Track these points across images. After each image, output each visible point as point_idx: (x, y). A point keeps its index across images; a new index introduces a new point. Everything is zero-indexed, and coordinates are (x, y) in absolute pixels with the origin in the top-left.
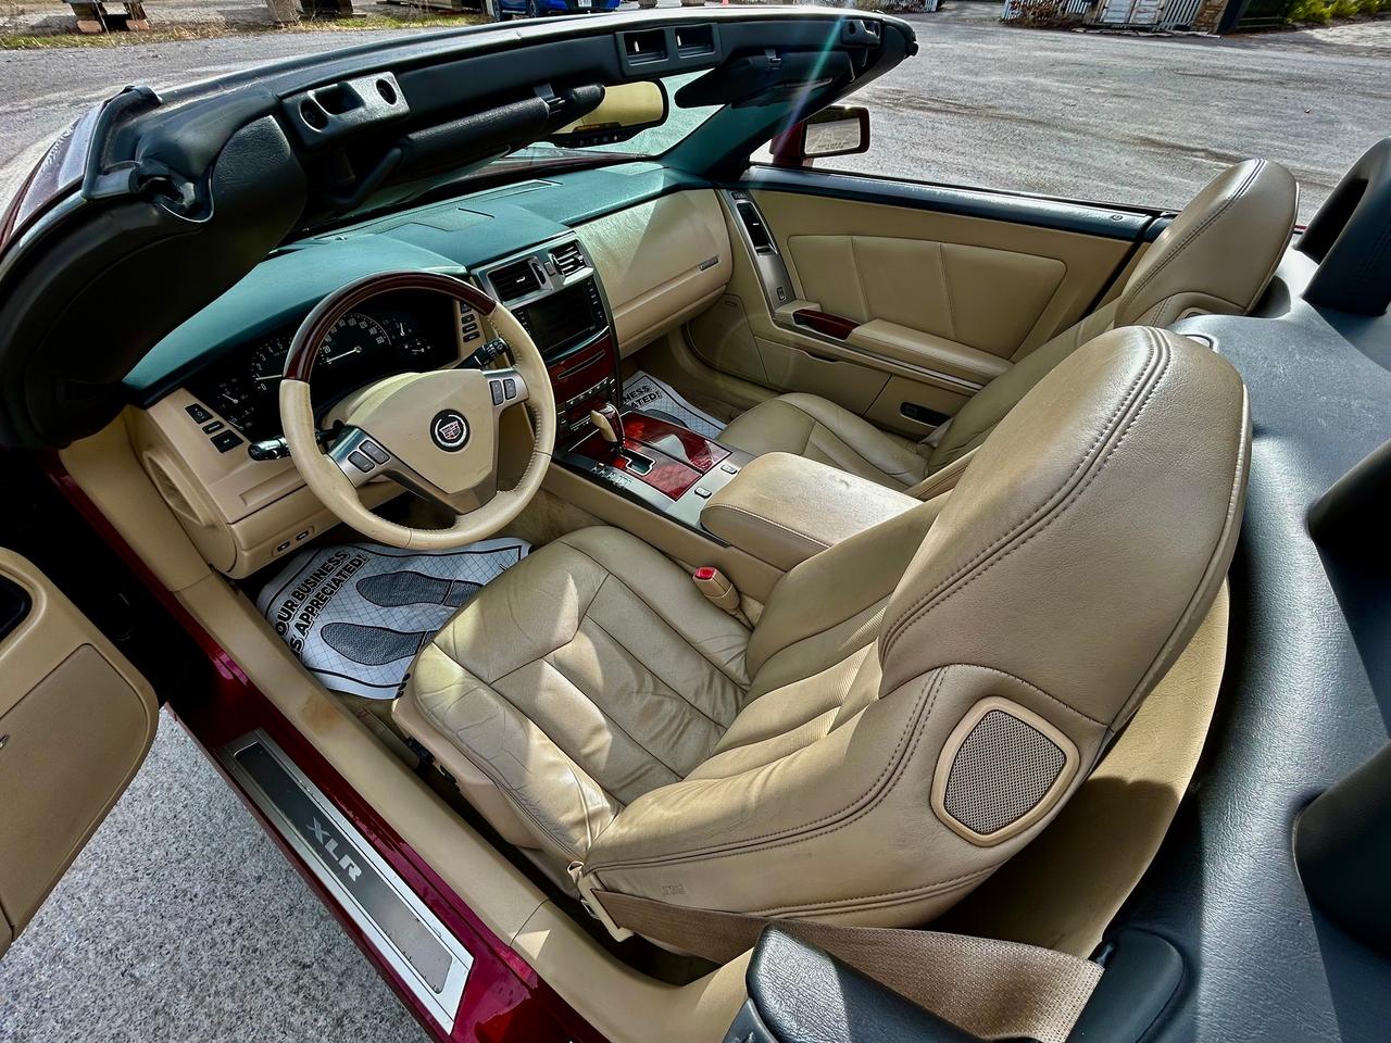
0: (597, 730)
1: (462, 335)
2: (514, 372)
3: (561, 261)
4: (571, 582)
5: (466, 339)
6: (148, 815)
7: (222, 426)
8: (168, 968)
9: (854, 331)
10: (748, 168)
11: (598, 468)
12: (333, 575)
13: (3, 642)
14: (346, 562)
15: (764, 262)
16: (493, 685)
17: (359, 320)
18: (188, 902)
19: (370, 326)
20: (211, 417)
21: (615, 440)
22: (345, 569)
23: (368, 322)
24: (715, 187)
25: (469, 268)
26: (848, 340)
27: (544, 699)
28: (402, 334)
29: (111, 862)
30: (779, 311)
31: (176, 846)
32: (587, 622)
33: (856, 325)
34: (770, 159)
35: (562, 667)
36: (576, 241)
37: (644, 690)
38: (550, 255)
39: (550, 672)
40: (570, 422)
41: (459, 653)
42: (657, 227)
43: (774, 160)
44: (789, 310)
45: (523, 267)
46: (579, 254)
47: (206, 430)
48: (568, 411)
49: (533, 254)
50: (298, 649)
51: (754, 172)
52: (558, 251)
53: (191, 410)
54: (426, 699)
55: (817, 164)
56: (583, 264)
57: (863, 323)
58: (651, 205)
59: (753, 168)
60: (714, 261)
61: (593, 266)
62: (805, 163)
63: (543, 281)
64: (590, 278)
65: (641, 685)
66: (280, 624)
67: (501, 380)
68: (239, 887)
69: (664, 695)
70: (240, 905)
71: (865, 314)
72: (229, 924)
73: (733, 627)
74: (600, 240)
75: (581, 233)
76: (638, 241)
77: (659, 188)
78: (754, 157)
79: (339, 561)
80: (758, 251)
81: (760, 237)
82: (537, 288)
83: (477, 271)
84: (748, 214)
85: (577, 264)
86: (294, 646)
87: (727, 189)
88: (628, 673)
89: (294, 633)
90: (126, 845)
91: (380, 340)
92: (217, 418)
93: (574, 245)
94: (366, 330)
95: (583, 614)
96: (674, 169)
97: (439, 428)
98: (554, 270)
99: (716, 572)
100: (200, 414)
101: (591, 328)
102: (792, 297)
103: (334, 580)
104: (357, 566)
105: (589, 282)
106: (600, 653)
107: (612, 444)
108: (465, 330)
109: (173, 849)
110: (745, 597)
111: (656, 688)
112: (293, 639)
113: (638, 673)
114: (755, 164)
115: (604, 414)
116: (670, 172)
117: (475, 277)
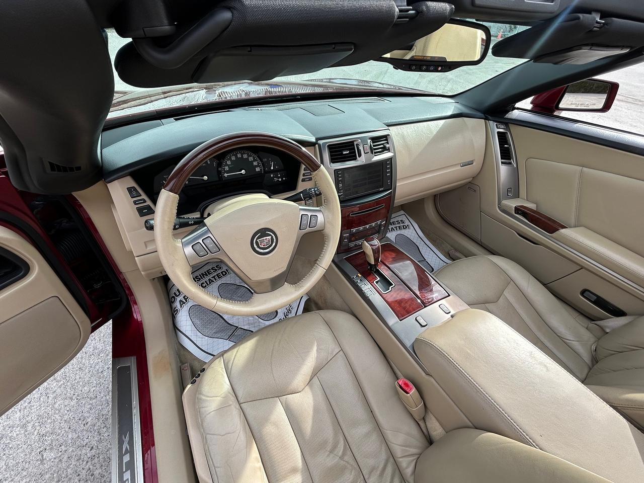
0: (294, 470)
1: (301, 177)
2: (320, 211)
3: (374, 146)
4: (315, 348)
5: (303, 180)
6: (93, 366)
7: (145, 201)
8: (57, 460)
9: (563, 231)
10: (513, 110)
11: (357, 276)
12: (210, 277)
13: (1, 291)
14: (220, 271)
15: (504, 170)
16: (241, 405)
17: (249, 156)
18: (82, 425)
19: (255, 160)
20: (141, 196)
21: (373, 263)
22: (217, 275)
23: (254, 158)
24: (486, 119)
25: (317, 139)
26: (554, 235)
27: (269, 431)
28: (272, 168)
29: (69, 384)
30: (505, 202)
31: (94, 389)
32: (315, 380)
33: (564, 227)
34: (530, 107)
35: (288, 410)
36: (389, 135)
37: (335, 453)
38: (369, 141)
39: (279, 412)
40: (350, 241)
41: (233, 372)
42: (441, 136)
43: (532, 108)
44: (512, 204)
45: (350, 145)
46: (388, 143)
47: (135, 203)
48: (350, 235)
49: (359, 138)
50: (176, 314)
51: (515, 114)
52: (374, 139)
53: (130, 190)
54: (201, 399)
55: (564, 114)
56: (389, 150)
57: (570, 227)
58: (442, 122)
59: (516, 111)
60: (471, 163)
61: (395, 153)
62: (556, 113)
63: (360, 156)
64: (390, 159)
65: (335, 447)
66: (174, 297)
67: (309, 214)
68: (105, 430)
69: (348, 462)
70: (100, 441)
71: (573, 221)
72: (91, 450)
73: (414, 430)
74: (403, 137)
75: (393, 132)
76: (427, 142)
77: (449, 113)
78: (518, 105)
79: (216, 270)
80: (502, 163)
81: (506, 154)
82: (355, 159)
83: (321, 142)
84: (502, 138)
85: (385, 149)
86: (175, 312)
87: (494, 121)
88: (329, 432)
89: (177, 304)
90: (78, 377)
91: (258, 169)
92: (144, 196)
93: (386, 137)
94: (252, 162)
95: (315, 373)
96: (461, 104)
97: (257, 239)
98: (369, 150)
99: (414, 390)
100: (134, 193)
101: (381, 189)
102: (517, 195)
103: (210, 280)
104: (224, 275)
105: (390, 161)
106: (316, 410)
107: (370, 264)
108: (304, 175)
109: (92, 390)
110: (429, 412)
111: (344, 454)
112: (175, 308)
113: (336, 435)
114: (518, 109)
115: (371, 245)
116: (458, 105)
117: (319, 145)
